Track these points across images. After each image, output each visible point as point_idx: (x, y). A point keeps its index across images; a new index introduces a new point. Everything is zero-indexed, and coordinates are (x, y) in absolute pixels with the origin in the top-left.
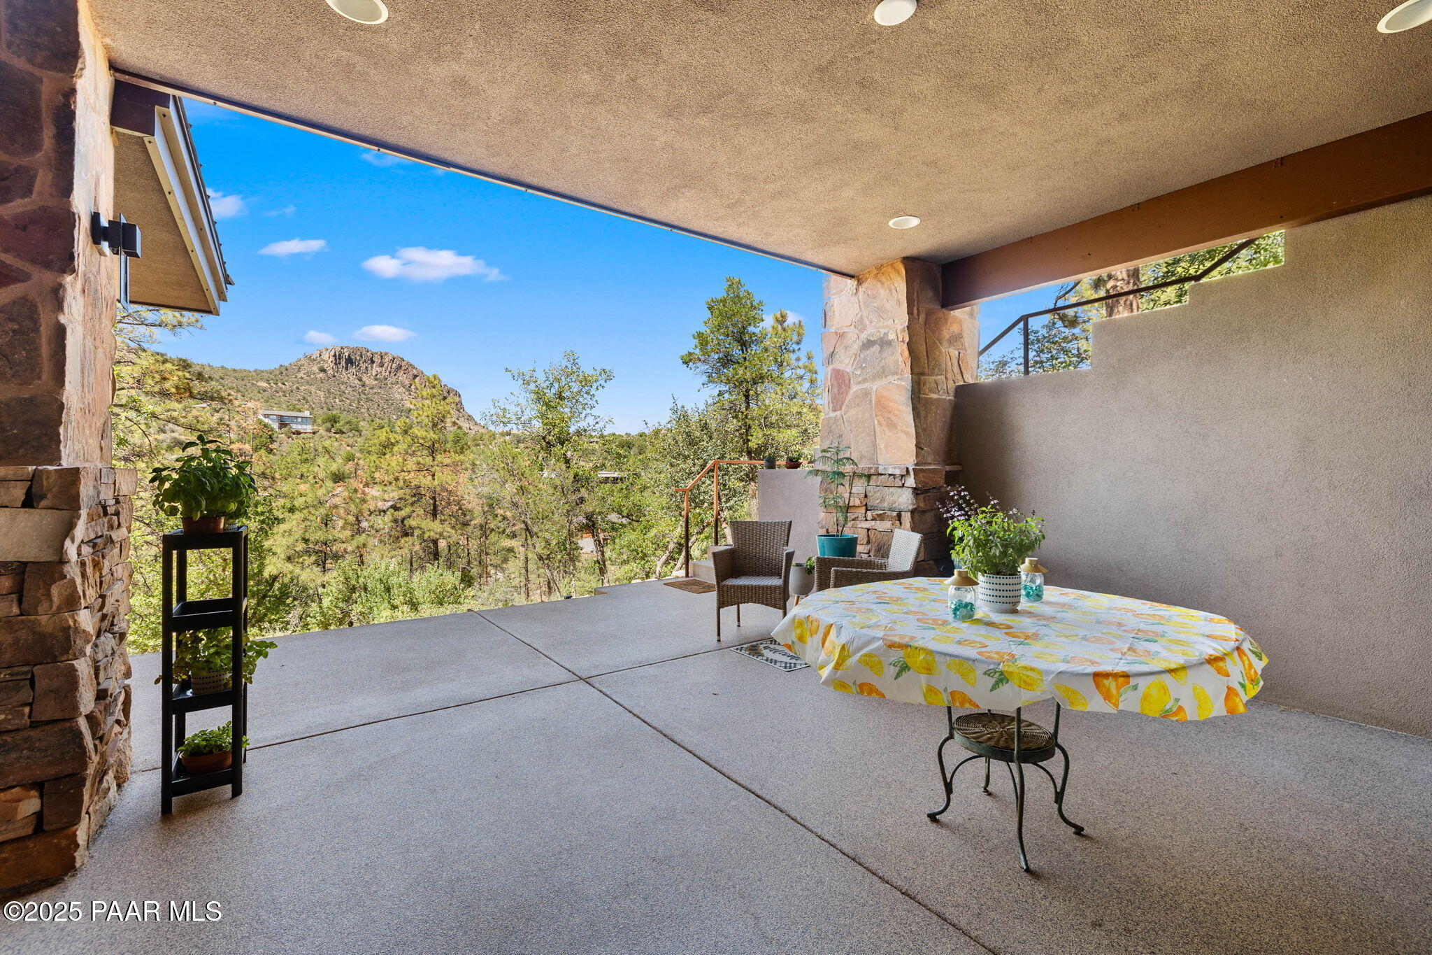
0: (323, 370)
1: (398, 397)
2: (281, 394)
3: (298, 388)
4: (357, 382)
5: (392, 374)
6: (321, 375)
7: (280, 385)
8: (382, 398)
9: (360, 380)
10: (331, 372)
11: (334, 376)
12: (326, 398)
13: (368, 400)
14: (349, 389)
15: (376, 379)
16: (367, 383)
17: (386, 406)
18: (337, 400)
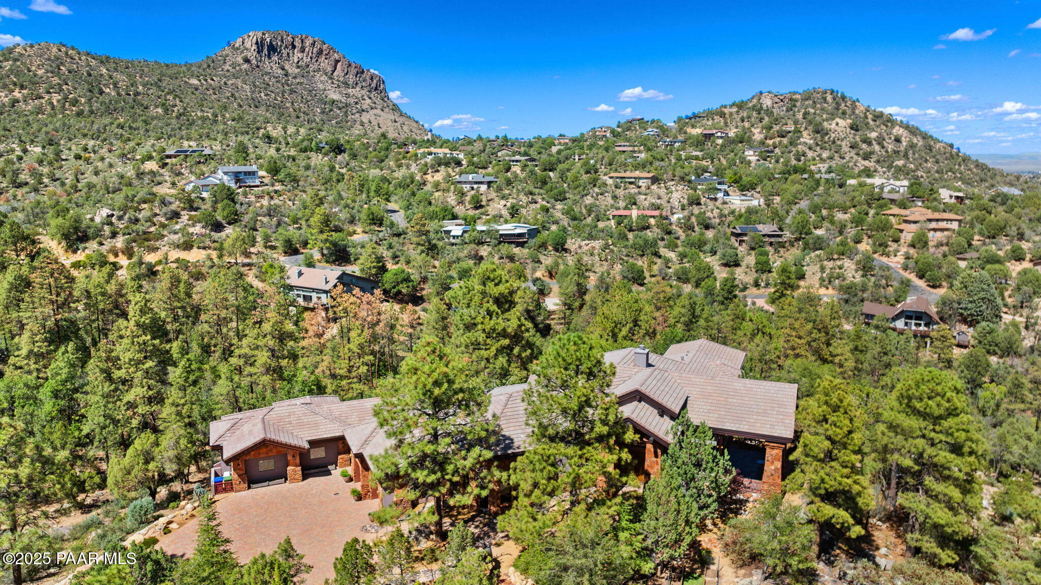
0: (247, 60)
1: (321, 86)
2: (211, 92)
3: (225, 83)
4: (280, 71)
5: (314, 60)
6: (246, 66)
7: (209, 80)
8: (305, 89)
9: (283, 69)
10: (254, 62)
11: (258, 66)
12: (253, 92)
13: (292, 92)
14: (273, 80)
15: (298, 67)
16: (290, 71)
17: (309, 98)
18: (262, 95)
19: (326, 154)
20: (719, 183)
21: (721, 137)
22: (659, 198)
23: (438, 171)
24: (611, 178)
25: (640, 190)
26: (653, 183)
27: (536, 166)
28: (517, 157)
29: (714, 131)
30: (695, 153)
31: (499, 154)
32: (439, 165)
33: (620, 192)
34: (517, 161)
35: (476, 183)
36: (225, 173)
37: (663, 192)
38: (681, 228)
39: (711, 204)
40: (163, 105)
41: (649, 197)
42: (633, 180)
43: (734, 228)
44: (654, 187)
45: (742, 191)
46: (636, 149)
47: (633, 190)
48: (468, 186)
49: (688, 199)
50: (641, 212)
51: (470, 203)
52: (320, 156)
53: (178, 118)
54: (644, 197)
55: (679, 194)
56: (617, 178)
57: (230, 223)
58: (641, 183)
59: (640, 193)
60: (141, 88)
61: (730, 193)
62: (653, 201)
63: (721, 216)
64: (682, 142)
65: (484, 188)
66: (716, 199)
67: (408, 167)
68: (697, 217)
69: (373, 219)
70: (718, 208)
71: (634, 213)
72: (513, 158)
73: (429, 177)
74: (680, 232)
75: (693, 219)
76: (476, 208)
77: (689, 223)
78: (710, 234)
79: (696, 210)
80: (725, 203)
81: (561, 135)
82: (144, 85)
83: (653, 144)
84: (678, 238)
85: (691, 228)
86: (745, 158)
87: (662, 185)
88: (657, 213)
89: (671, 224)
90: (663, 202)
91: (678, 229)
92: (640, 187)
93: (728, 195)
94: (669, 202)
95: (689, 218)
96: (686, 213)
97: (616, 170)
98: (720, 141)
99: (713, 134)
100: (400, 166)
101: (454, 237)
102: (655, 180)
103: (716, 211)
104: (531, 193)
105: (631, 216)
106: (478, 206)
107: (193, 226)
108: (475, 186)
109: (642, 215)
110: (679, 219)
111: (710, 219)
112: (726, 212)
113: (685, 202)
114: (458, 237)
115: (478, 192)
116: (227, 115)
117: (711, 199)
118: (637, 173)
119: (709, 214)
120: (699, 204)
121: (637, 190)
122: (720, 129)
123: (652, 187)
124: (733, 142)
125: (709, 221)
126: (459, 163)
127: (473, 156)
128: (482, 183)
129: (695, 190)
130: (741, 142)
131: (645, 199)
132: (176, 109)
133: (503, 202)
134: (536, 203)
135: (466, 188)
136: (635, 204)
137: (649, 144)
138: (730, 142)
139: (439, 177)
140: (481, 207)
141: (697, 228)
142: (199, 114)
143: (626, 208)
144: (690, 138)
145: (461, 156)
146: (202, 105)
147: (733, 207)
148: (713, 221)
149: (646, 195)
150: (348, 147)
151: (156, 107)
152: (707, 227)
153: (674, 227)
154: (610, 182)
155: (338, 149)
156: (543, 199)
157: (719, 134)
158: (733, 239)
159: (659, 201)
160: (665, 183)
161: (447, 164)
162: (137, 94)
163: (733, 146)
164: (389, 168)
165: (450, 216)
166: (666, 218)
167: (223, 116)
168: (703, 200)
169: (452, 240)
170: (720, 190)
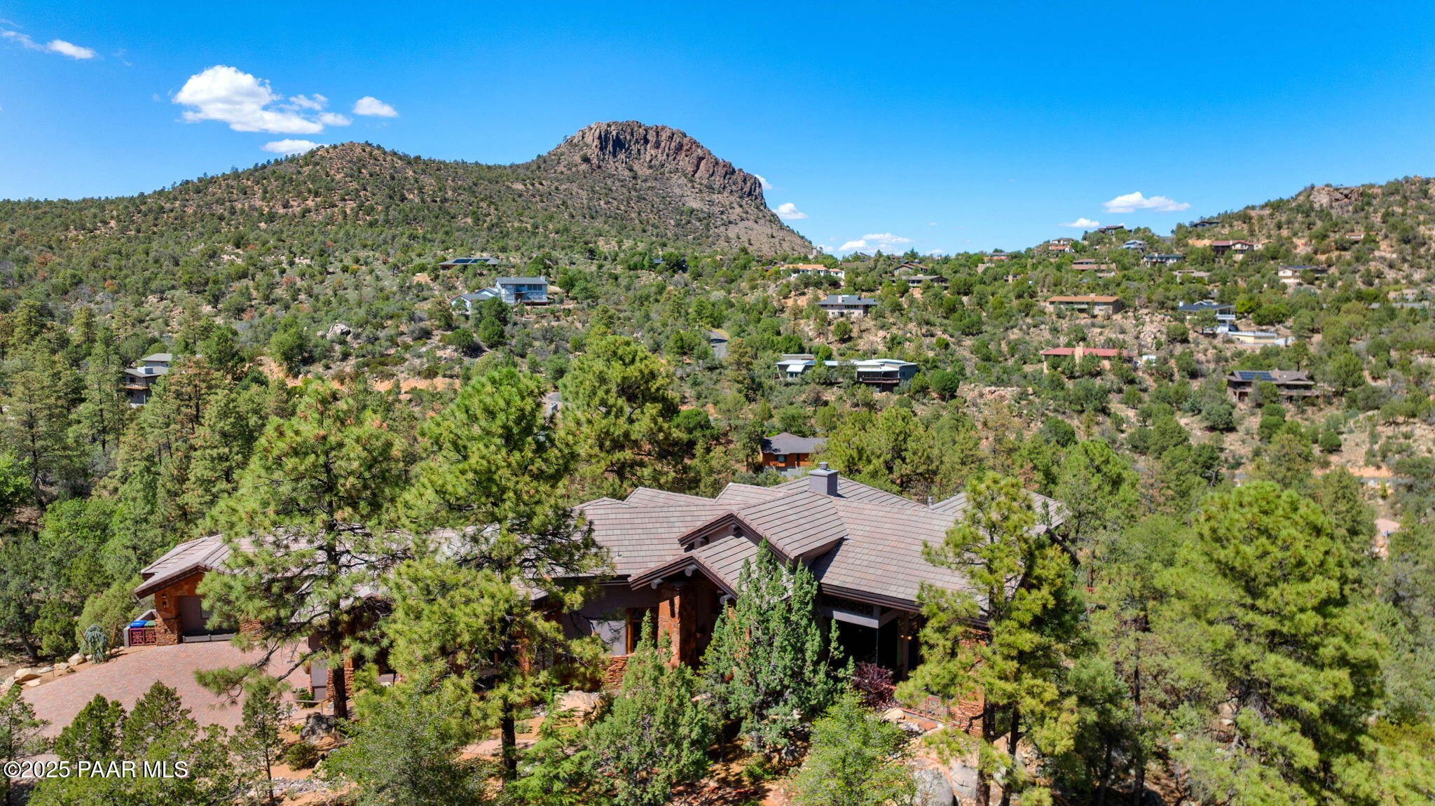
0: (586, 160)
1: (678, 191)
2: (538, 198)
3: (557, 189)
4: (627, 173)
5: (671, 158)
6: (584, 167)
7: (537, 185)
8: (657, 195)
9: (631, 170)
10: (595, 161)
11: (599, 167)
12: (590, 199)
13: (641, 199)
14: (618, 184)
15: (650, 167)
16: (640, 173)
17: (662, 206)
18: (602, 203)
19: (661, 273)
20: (1222, 312)
21: (1242, 251)
22: (1123, 332)
23: (804, 294)
24: (1052, 303)
25: (1095, 320)
26: (1116, 311)
27: (946, 288)
28: (920, 276)
29: (1231, 243)
30: (1197, 274)
31: (896, 273)
32: (807, 285)
33: (1064, 324)
34: (919, 282)
35: (848, 307)
36: (504, 286)
37: (1129, 323)
38: (1152, 375)
39: (1204, 342)
40: (474, 213)
41: (1106, 331)
42: (1085, 306)
43: (1232, 374)
44: (1118, 317)
45: (1260, 324)
46: (1103, 267)
47: (1083, 320)
48: (836, 311)
49: (1168, 335)
50: (1088, 351)
51: (834, 334)
52: (653, 275)
53: (489, 229)
54: (1099, 330)
55: (1153, 326)
56: (1061, 303)
57: (491, 347)
58: (1097, 311)
59: (1093, 325)
60: (450, 193)
61: (1240, 327)
62: (1113, 336)
63: (1219, 359)
64: (1178, 258)
65: (857, 313)
66: (1214, 335)
67: (765, 288)
68: (1178, 359)
69: (682, 347)
70: (1215, 348)
71: (1079, 351)
72: (913, 278)
73: (790, 302)
74: (1149, 382)
75: (1172, 363)
76: (843, 341)
77: (1164, 368)
78: (1195, 385)
79: (1178, 349)
80: (1230, 341)
81: (996, 251)
82: (454, 190)
83: (1132, 260)
84: (1145, 390)
85: (1170, 377)
86: (1277, 281)
87: (1130, 314)
88: (1112, 352)
89: (1136, 369)
90: (1129, 338)
91: (1146, 376)
92: (1095, 317)
93: (1237, 329)
94: (1137, 338)
95: (1166, 361)
96: (1162, 353)
97: (1062, 293)
98: (1239, 257)
99: (1229, 247)
100: (753, 288)
101: (792, 374)
102: (1119, 307)
103: (1211, 352)
104: (928, 323)
105: (1073, 356)
106: (845, 338)
107: (444, 348)
108: (845, 311)
109: (1091, 354)
110: (1149, 362)
111: (1198, 362)
112: (1229, 354)
113: (1163, 338)
114: (796, 374)
115: (848, 319)
116: (551, 227)
117: (1207, 335)
118: (1092, 297)
119: (1201, 357)
120: (1185, 341)
121: (1089, 321)
122: (1240, 240)
123: (1115, 317)
124: (1260, 257)
125: (1198, 367)
126: (835, 284)
127: (858, 275)
128: (856, 307)
129: (1182, 320)
130: (1274, 258)
131: (1101, 334)
132: (488, 219)
133: (881, 333)
134: (932, 336)
135: (832, 313)
136: (1084, 339)
137: (1126, 261)
138: (1254, 258)
139: (803, 302)
140: (850, 339)
141: (1177, 377)
142: (516, 224)
143: (1069, 345)
144: (1192, 253)
145: (842, 275)
146: (521, 215)
147: (1240, 347)
148: (1204, 367)
149: (1103, 327)
150: (692, 264)
151: (466, 216)
152: (1194, 375)
153: (1140, 374)
154: (1050, 308)
155: (678, 265)
156: (945, 331)
157: (1238, 246)
158: (1230, 391)
159: (1121, 337)
160: (1136, 309)
161: (818, 285)
162: (445, 200)
163: (1259, 264)
164: (740, 291)
165: (796, 348)
166: (1130, 360)
167: (546, 227)
168: (1192, 336)
169: (789, 379)
170: (1224, 322)
